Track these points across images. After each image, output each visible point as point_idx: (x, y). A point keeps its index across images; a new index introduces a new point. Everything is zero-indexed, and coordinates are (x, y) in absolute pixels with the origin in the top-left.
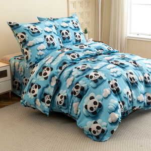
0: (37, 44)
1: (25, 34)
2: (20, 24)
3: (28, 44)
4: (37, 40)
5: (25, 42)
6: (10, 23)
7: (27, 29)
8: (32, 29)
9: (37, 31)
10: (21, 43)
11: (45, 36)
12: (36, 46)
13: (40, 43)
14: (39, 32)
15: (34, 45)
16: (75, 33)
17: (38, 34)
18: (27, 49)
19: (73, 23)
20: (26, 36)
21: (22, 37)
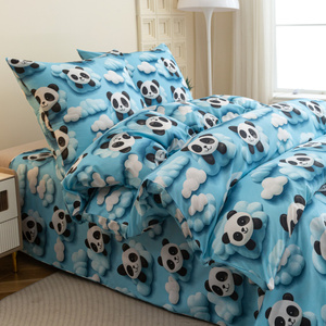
0: (90, 115)
1: (56, 88)
2: (42, 65)
3: (67, 117)
4: (89, 105)
5: (57, 111)
6: (14, 61)
7: (62, 75)
8: (74, 77)
9: (86, 81)
10: (45, 114)
11: (109, 95)
12: (89, 120)
13: (98, 113)
14: (92, 84)
15: (82, 119)
16: (173, 89)
17: (91, 89)
18: (64, 130)
19: (166, 64)
20: (61, 96)
21: (49, 97)
